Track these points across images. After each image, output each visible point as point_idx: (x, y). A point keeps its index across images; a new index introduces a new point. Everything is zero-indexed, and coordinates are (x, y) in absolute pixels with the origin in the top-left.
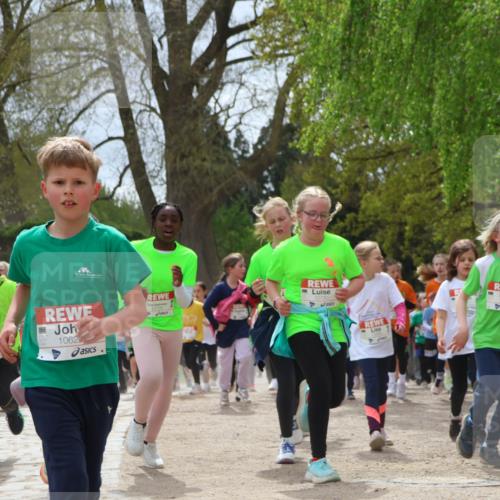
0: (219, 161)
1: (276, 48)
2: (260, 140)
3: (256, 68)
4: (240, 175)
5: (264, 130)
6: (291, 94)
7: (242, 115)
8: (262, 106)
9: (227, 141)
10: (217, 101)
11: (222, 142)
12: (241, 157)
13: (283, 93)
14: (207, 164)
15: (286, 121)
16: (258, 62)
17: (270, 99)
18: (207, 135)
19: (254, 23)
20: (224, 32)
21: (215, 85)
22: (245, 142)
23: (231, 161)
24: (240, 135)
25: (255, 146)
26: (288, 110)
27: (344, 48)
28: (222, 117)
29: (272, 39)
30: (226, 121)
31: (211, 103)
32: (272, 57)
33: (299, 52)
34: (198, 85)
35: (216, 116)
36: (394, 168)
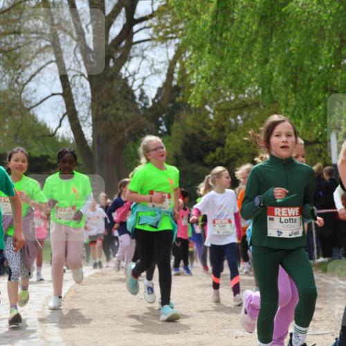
0: (128, 110)
1: (167, 33)
2: (157, 96)
3: (153, 46)
4: (143, 120)
5: (160, 90)
6: (178, 65)
7: (144, 79)
8: (158, 72)
9: (134, 97)
10: (126, 69)
11: (130, 97)
12: (144, 108)
13: (172, 64)
14: (120, 113)
15: (174, 83)
16: (154, 43)
17: (164, 68)
18: (120, 92)
19: (151, 16)
20: (131, 22)
21: (125, 58)
22: (146, 98)
23: (137, 110)
24: (143, 93)
25: (153, 101)
26: (176, 76)
28: (130, 80)
29: (164, 26)
30: (133, 83)
31: (123, 71)
32: (164, 39)
33: (183, 36)
34: (113, 58)
35: (126, 79)
36: (249, 116)
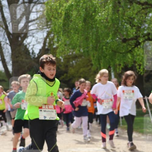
0: (27, 58)
3: (37, 32)
4: (33, 63)
5: (40, 50)
6: (48, 40)
7: (34, 45)
8: (39, 43)
9: (29, 53)
10: (26, 41)
11: (28, 53)
12: (34, 58)
13: (45, 39)
14: (24, 59)
15: (46, 47)
16: (38, 30)
17: (42, 41)
18: (24, 51)
21: (26, 36)
22: (35, 53)
23: (31, 58)
24: (33, 51)
25: (38, 54)
26: (47, 44)
27: (63, 26)
28: (28, 46)
30: (29, 47)
31: (25, 42)
32: (42, 29)
33: (50, 27)
34: (21, 37)
35: (26, 46)
36: (77, 61)
